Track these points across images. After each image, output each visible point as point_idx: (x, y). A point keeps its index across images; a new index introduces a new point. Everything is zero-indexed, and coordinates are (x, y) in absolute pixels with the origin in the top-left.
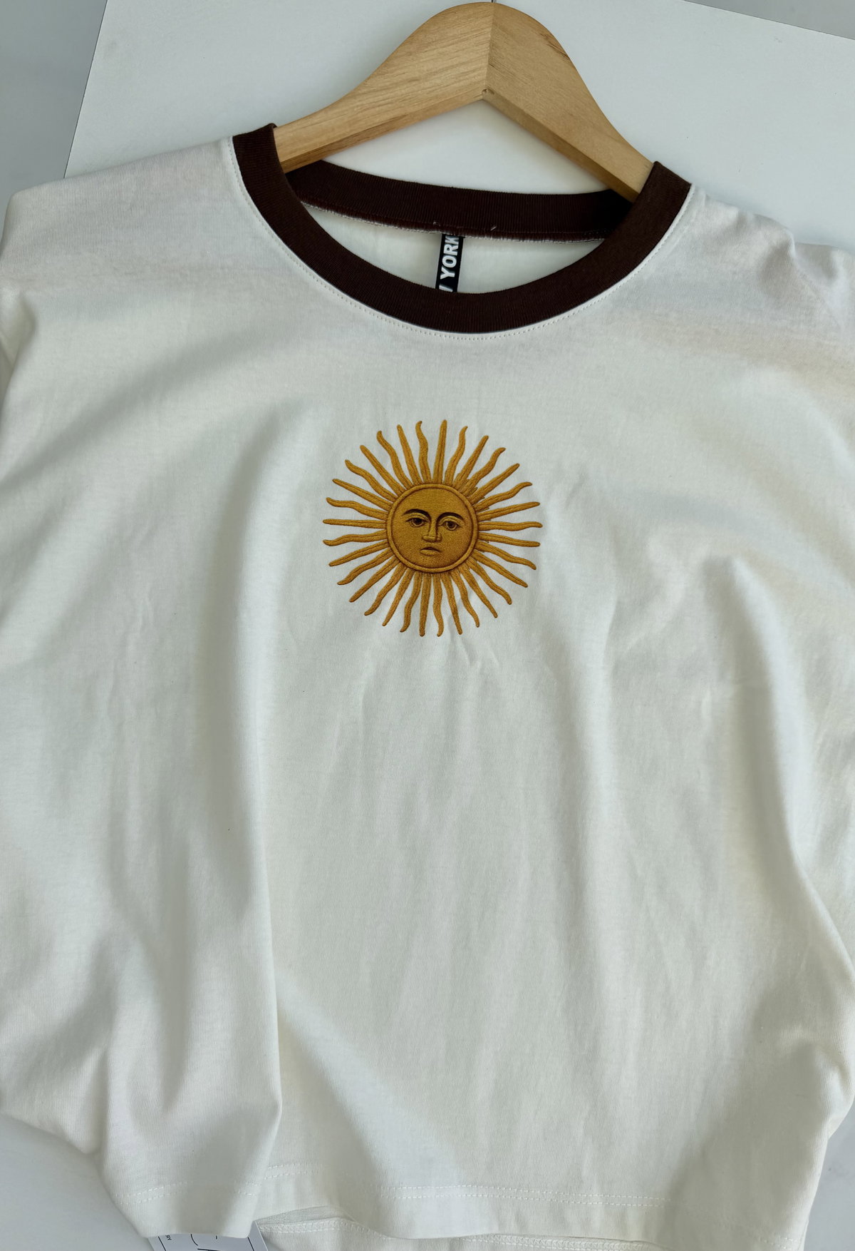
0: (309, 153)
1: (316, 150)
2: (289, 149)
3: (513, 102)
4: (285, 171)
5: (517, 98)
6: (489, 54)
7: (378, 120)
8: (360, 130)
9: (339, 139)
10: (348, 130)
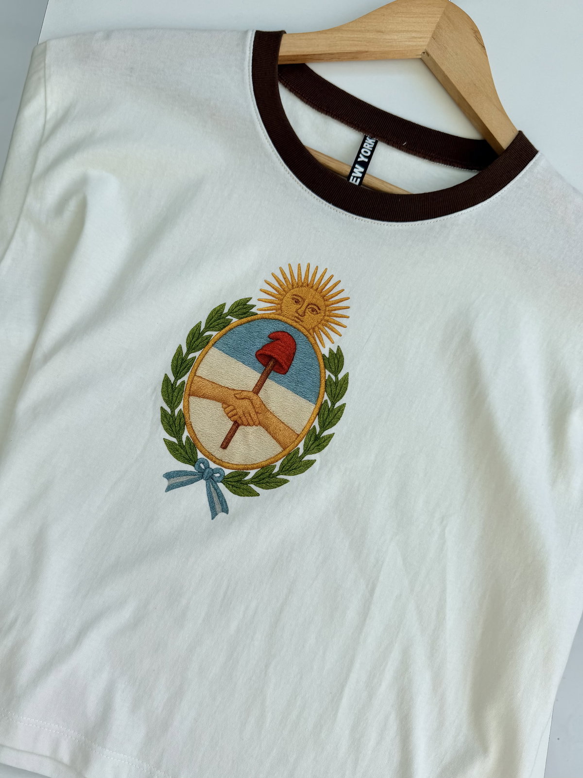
0: (298, 56)
1: (304, 55)
2: (287, 50)
3: (439, 65)
4: (279, 63)
5: (443, 64)
6: (434, 31)
7: (349, 49)
8: (335, 52)
9: (320, 53)
10: (328, 49)
